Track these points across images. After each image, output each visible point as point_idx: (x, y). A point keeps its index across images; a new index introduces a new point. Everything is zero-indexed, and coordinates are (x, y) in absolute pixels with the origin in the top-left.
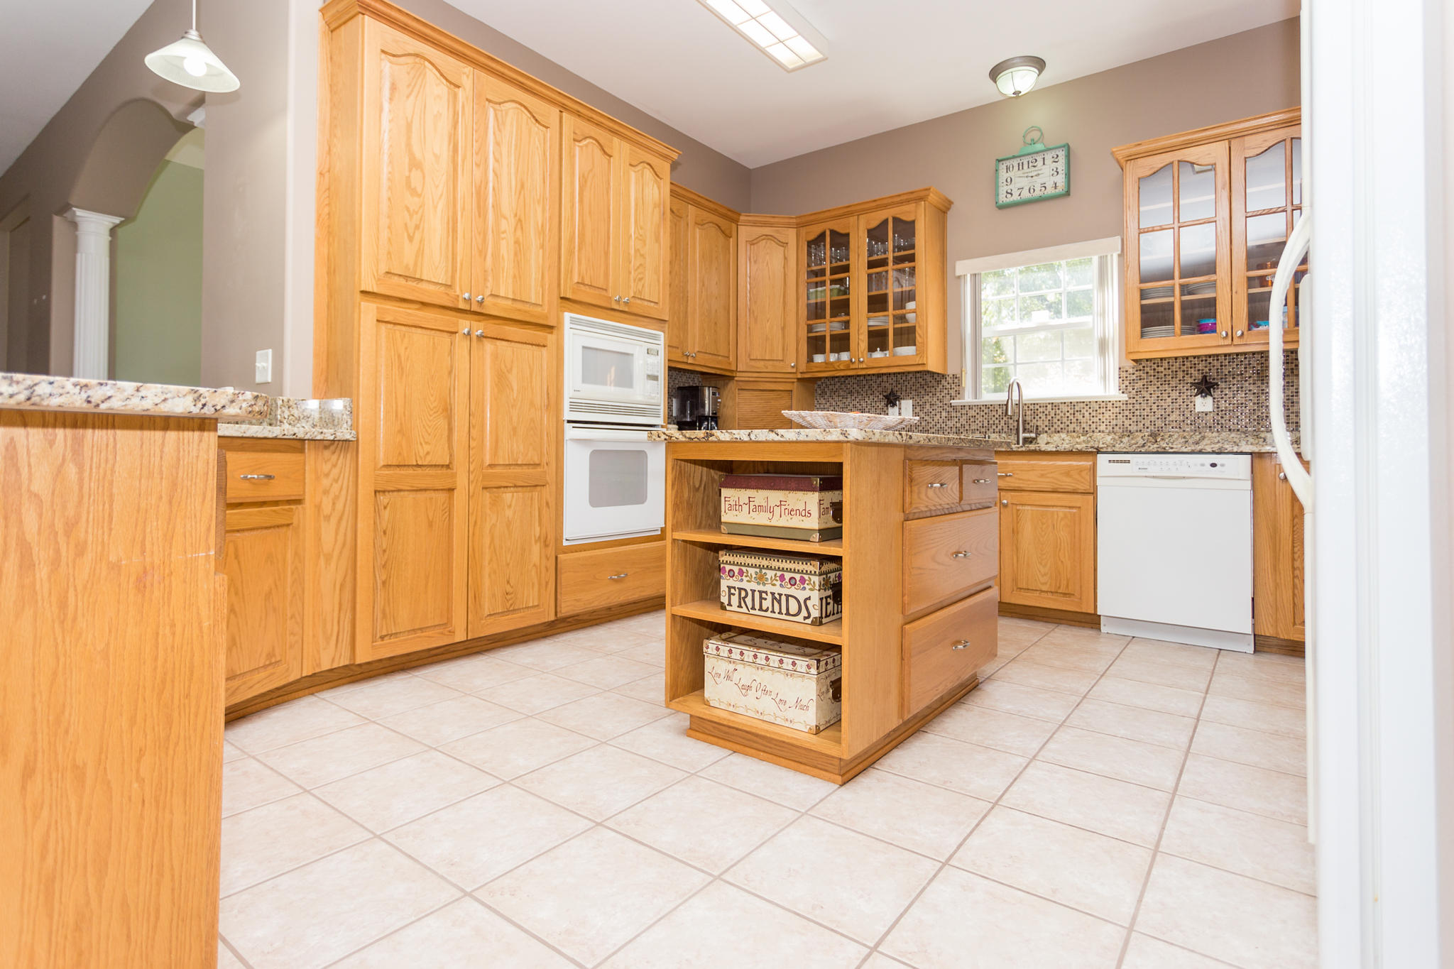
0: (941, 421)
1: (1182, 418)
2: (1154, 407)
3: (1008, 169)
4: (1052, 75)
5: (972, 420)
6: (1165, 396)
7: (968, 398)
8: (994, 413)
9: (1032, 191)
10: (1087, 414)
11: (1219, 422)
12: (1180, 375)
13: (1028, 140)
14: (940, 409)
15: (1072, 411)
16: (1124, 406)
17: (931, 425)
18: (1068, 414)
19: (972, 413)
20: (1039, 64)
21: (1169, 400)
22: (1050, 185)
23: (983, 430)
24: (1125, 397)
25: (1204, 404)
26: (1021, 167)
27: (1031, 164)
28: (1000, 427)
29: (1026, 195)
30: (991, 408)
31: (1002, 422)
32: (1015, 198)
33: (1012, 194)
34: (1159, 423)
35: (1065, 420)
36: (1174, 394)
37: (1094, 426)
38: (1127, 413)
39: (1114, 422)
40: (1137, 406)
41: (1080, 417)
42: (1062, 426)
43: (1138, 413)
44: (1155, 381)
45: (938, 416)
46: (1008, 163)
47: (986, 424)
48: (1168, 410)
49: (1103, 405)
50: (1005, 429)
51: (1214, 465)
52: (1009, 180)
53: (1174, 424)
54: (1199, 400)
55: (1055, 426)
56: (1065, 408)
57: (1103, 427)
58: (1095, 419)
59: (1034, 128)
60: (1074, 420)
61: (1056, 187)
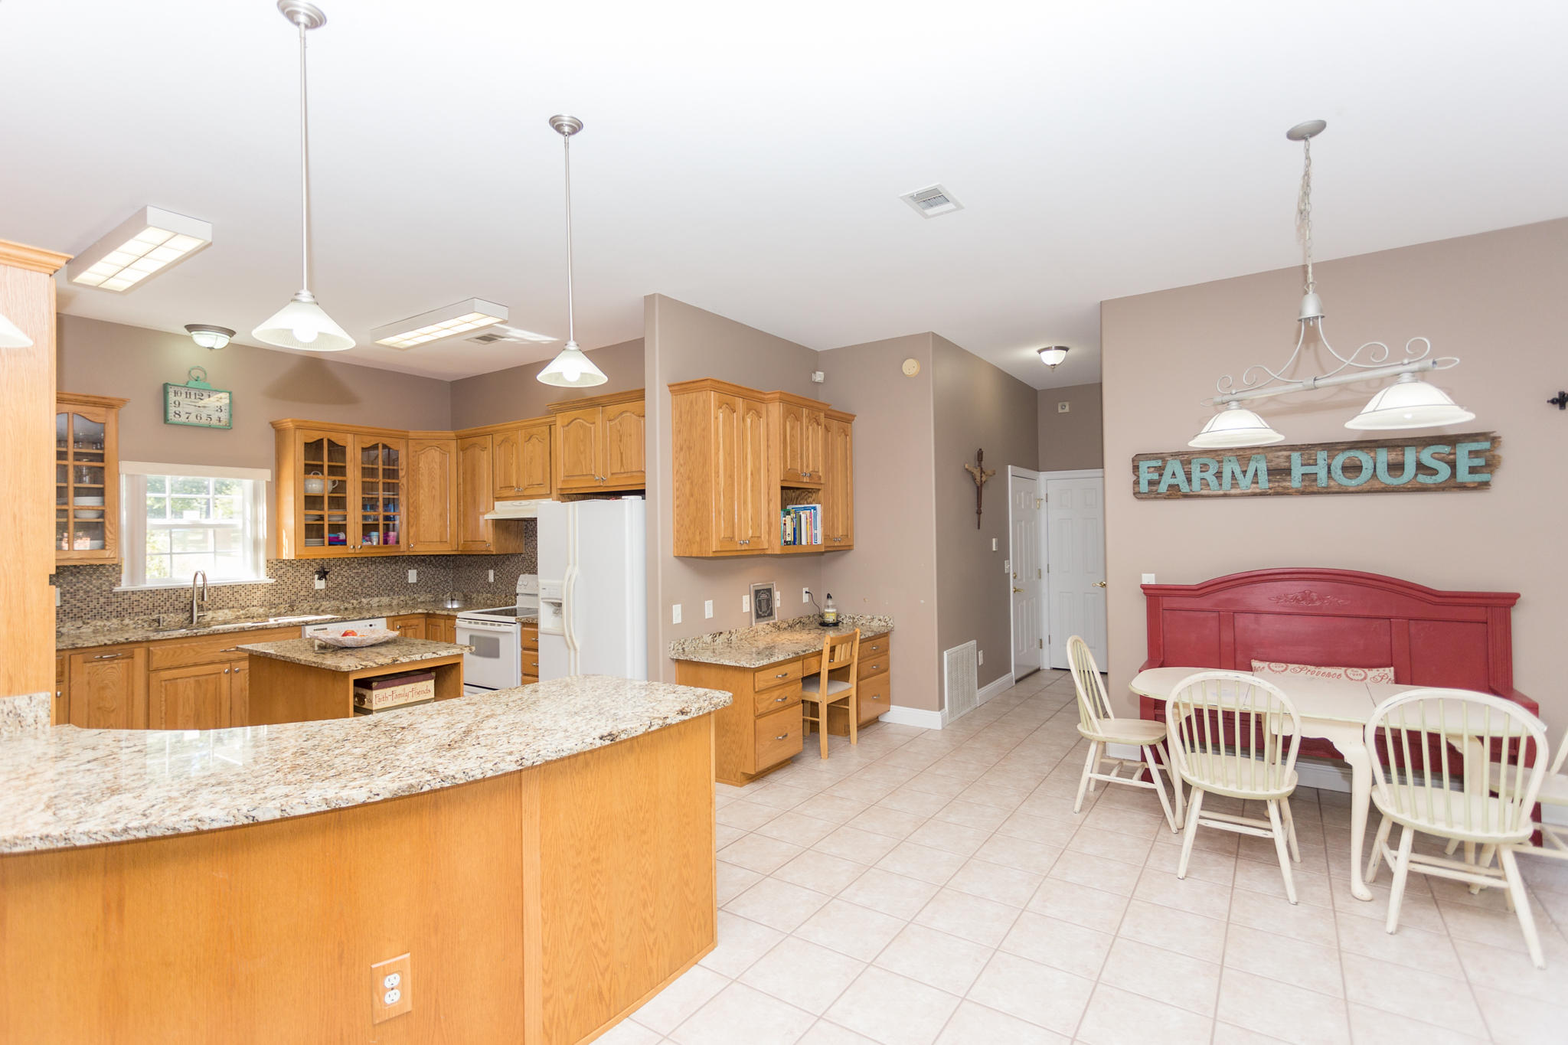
0: (98, 606)
1: (307, 594)
2: (291, 588)
3: (176, 393)
5: (135, 603)
6: (297, 579)
7: (125, 585)
8: (159, 597)
9: (199, 418)
10: (243, 594)
11: (327, 595)
12: (306, 565)
13: (195, 374)
14: (96, 596)
15: (231, 592)
16: (270, 588)
17: (84, 611)
18: (228, 595)
19: (135, 597)
20: (231, 333)
21: (300, 582)
22: (215, 417)
23: (149, 612)
24: (273, 581)
25: (320, 584)
26: (188, 396)
27: (197, 397)
28: (165, 608)
29: (193, 419)
30: (158, 592)
31: (168, 604)
32: (183, 419)
33: (180, 416)
34: (294, 597)
35: (225, 599)
36: (303, 578)
37: (248, 603)
38: (272, 592)
39: (263, 599)
40: (279, 587)
41: (237, 596)
42: (223, 604)
43: (279, 591)
44: (290, 569)
45: (95, 602)
46: (176, 389)
47: (150, 606)
48: (299, 588)
49: (255, 587)
50: (171, 609)
52: (177, 403)
53: (302, 598)
54: (317, 582)
55: (217, 604)
56: (225, 590)
57: (255, 603)
58: (250, 597)
59: (198, 368)
60: (233, 599)
61: (220, 421)
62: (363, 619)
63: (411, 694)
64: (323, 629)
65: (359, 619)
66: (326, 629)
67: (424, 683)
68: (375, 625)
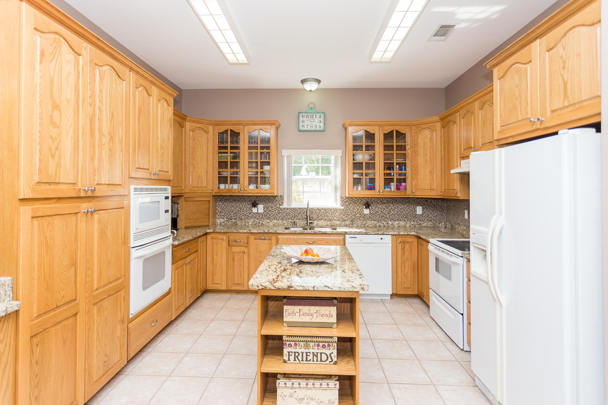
0: (275, 214)
1: (360, 216)
2: (352, 212)
3: (303, 116)
4: (322, 85)
5: (288, 214)
6: (355, 208)
7: (285, 205)
8: (297, 212)
9: (312, 127)
10: (330, 213)
11: (371, 217)
12: (360, 200)
13: (310, 106)
14: (275, 209)
15: (325, 212)
16: (342, 211)
17: (271, 216)
18: (324, 213)
19: (288, 211)
20: (319, 81)
21: (356, 209)
22: (318, 126)
23: (293, 218)
24: (343, 208)
25: (366, 211)
26: (307, 117)
27: (311, 117)
28: (299, 217)
29: (309, 128)
30: (296, 210)
31: (300, 215)
32: (305, 128)
33: (304, 127)
34: (353, 217)
35: (323, 215)
36: (358, 207)
37: (332, 218)
38: (343, 213)
39: (339, 217)
40: (347, 211)
41: (328, 214)
42: (322, 217)
43: (347, 213)
44: (352, 202)
45: (274, 212)
46: (303, 114)
47: (294, 216)
48: (356, 213)
49: (336, 210)
50: (301, 218)
51: (381, 239)
52: (303, 121)
53: (358, 218)
54: (365, 210)
55: (319, 217)
56: (323, 211)
57: (335, 218)
58: (333, 215)
59: (312, 103)
60: (326, 215)
61: (320, 127)
62: (377, 234)
63: (315, 315)
64: (354, 237)
65: (375, 234)
66: (356, 238)
67: (327, 308)
68: (384, 239)
